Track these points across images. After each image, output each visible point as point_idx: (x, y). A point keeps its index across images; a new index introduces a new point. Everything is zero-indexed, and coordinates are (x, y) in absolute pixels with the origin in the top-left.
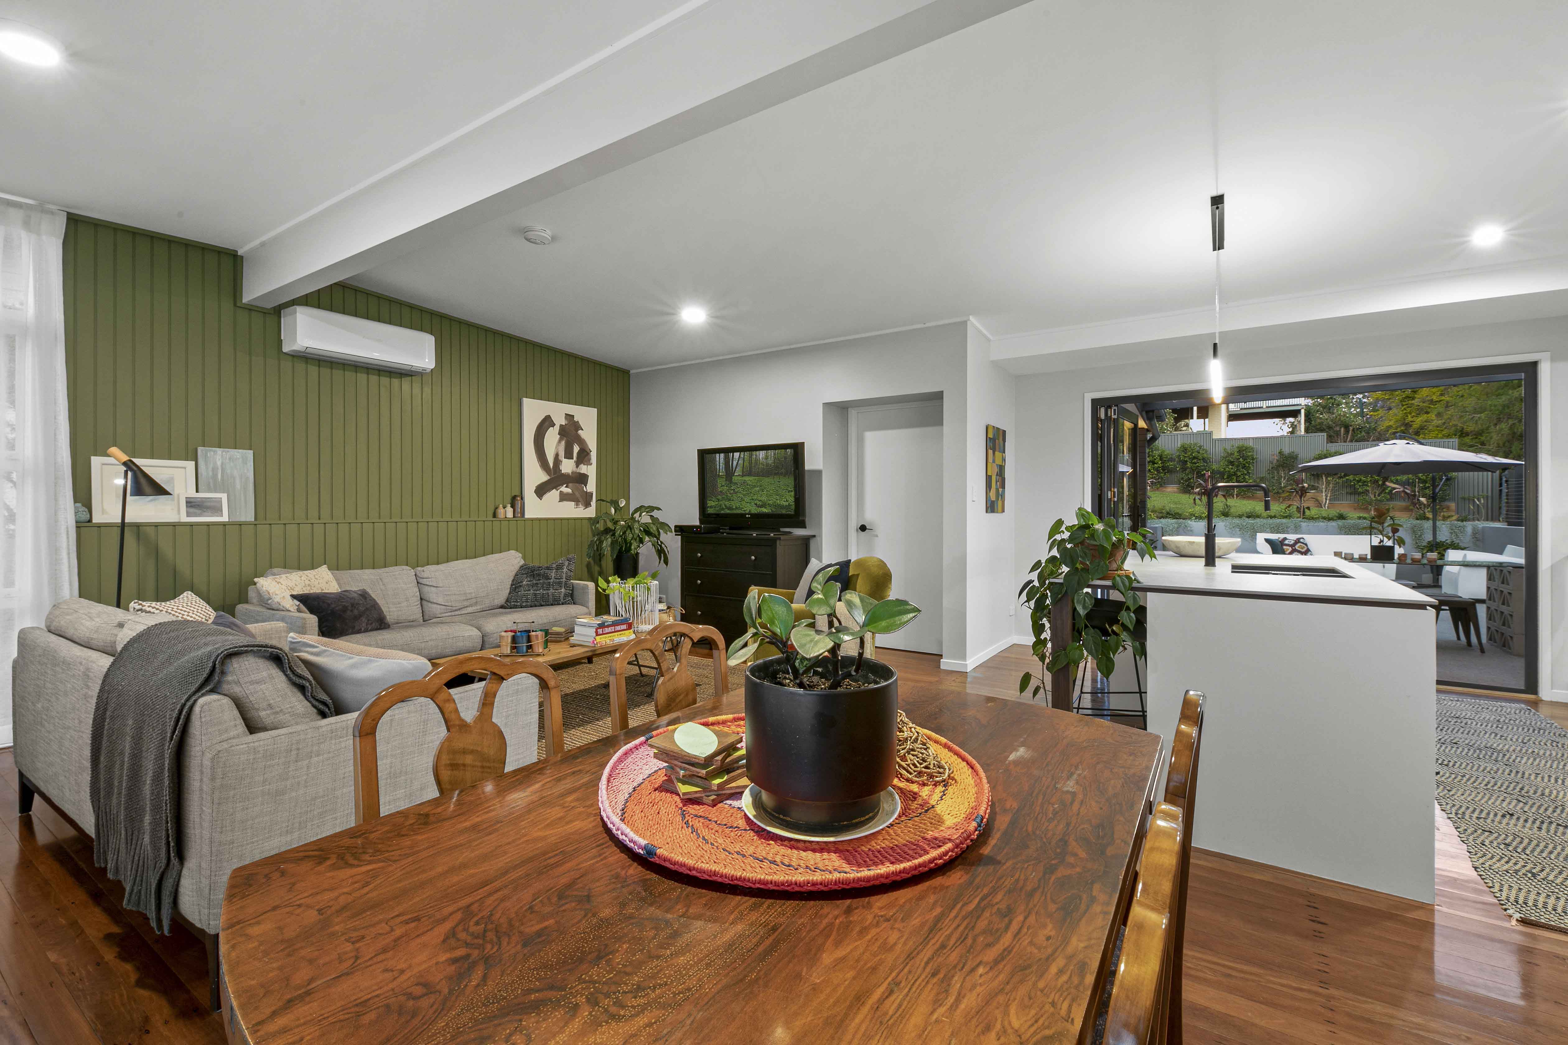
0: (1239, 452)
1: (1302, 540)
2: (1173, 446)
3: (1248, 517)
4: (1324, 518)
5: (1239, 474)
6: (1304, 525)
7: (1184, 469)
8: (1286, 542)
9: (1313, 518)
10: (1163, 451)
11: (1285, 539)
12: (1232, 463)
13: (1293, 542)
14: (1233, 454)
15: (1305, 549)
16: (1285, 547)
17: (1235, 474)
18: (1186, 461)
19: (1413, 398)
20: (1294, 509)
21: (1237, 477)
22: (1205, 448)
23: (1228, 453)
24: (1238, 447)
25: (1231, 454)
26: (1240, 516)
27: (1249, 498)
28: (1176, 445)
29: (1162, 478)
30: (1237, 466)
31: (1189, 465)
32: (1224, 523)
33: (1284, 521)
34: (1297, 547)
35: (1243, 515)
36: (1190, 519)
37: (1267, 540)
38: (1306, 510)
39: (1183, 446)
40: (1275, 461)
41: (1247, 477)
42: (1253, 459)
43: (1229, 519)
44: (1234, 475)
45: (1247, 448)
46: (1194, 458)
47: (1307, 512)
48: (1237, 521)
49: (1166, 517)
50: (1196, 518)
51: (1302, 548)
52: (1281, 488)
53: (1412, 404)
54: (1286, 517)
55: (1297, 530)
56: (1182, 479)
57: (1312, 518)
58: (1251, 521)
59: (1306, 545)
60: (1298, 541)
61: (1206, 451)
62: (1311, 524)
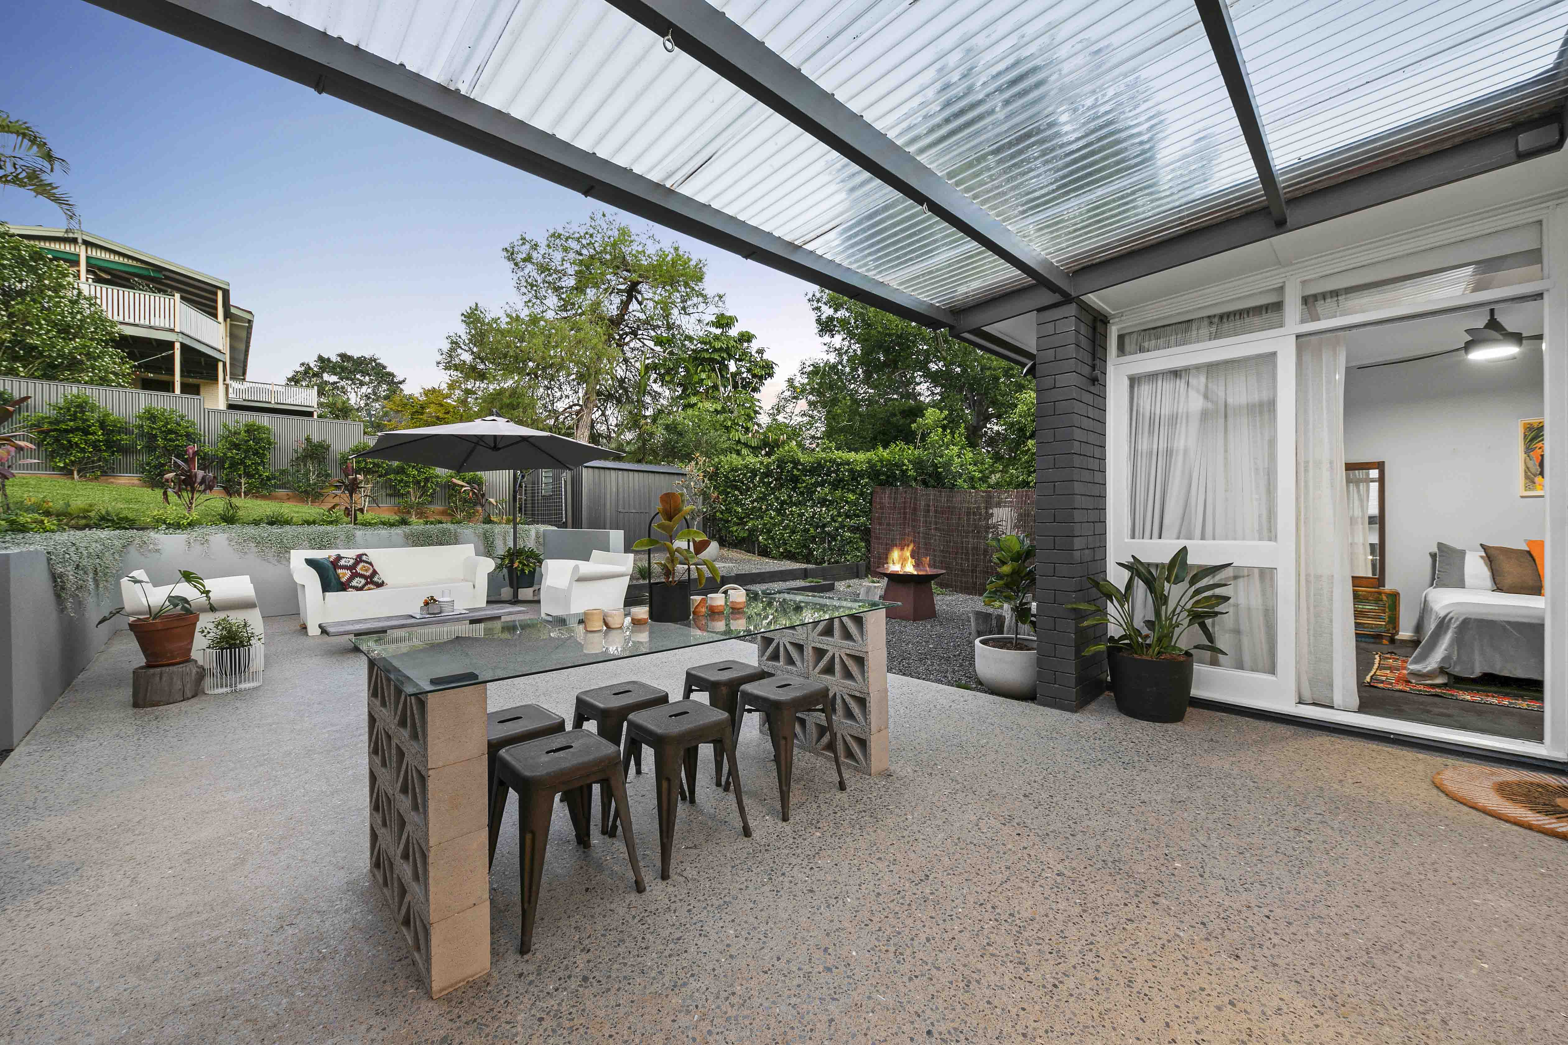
0: (247, 431)
1: (364, 558)
2: (129, 409)
3: (271, 523)
4: (384, 523)
5: (249, 462)
6: (359, 533)
7: (151, 448)
8: (342, 562)
9: (370, 524)
10: (107, 415)
11: (339, 558)
12: (236, 446)
13: (352, 562)
14: (239, 434)
15: (371, 571)
16: (339, 571)
17: (242, 462)
18: (155, 436)
19: (422, 414)
20: (339, 512)
21: (246, 467)
22: (191, 418)
23: (230, 431)
24: (246, 425)
25: (235, 433)
26: (256, 523)
27: (264, 497)
28: (136, 409)
29: (106, 461)
30: (246, 451)
31: (160, 442)
32: (226, 535)
33: (329, 528)
34: (359, 569)
35: (261, 520)
36: (155, 528)
37: (310, 562)
38: (358, 513)
39: (148, 411)
40: (300, 450)
41: (261, 468)
42: (270, 443)
43: (237, 527)
44: (241, 464)
45: (259, 428)
46: (171, 431)
47: (359, 516)
48: (251, 530)
49: (98, 526)
50: (169, 526)
51: (366, 570)
52: (309, 485)
53: (421, 419)
54: (331, 523)
55: (350, 542)
56: (148, 464)
57: (366, 524)
58: (276, 530)
59: (371, 564)
60: (359, 559)
61: (193, 423)
62: (369, 532)
